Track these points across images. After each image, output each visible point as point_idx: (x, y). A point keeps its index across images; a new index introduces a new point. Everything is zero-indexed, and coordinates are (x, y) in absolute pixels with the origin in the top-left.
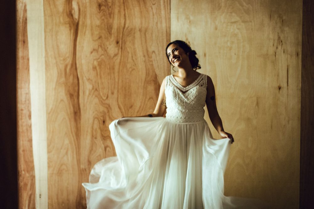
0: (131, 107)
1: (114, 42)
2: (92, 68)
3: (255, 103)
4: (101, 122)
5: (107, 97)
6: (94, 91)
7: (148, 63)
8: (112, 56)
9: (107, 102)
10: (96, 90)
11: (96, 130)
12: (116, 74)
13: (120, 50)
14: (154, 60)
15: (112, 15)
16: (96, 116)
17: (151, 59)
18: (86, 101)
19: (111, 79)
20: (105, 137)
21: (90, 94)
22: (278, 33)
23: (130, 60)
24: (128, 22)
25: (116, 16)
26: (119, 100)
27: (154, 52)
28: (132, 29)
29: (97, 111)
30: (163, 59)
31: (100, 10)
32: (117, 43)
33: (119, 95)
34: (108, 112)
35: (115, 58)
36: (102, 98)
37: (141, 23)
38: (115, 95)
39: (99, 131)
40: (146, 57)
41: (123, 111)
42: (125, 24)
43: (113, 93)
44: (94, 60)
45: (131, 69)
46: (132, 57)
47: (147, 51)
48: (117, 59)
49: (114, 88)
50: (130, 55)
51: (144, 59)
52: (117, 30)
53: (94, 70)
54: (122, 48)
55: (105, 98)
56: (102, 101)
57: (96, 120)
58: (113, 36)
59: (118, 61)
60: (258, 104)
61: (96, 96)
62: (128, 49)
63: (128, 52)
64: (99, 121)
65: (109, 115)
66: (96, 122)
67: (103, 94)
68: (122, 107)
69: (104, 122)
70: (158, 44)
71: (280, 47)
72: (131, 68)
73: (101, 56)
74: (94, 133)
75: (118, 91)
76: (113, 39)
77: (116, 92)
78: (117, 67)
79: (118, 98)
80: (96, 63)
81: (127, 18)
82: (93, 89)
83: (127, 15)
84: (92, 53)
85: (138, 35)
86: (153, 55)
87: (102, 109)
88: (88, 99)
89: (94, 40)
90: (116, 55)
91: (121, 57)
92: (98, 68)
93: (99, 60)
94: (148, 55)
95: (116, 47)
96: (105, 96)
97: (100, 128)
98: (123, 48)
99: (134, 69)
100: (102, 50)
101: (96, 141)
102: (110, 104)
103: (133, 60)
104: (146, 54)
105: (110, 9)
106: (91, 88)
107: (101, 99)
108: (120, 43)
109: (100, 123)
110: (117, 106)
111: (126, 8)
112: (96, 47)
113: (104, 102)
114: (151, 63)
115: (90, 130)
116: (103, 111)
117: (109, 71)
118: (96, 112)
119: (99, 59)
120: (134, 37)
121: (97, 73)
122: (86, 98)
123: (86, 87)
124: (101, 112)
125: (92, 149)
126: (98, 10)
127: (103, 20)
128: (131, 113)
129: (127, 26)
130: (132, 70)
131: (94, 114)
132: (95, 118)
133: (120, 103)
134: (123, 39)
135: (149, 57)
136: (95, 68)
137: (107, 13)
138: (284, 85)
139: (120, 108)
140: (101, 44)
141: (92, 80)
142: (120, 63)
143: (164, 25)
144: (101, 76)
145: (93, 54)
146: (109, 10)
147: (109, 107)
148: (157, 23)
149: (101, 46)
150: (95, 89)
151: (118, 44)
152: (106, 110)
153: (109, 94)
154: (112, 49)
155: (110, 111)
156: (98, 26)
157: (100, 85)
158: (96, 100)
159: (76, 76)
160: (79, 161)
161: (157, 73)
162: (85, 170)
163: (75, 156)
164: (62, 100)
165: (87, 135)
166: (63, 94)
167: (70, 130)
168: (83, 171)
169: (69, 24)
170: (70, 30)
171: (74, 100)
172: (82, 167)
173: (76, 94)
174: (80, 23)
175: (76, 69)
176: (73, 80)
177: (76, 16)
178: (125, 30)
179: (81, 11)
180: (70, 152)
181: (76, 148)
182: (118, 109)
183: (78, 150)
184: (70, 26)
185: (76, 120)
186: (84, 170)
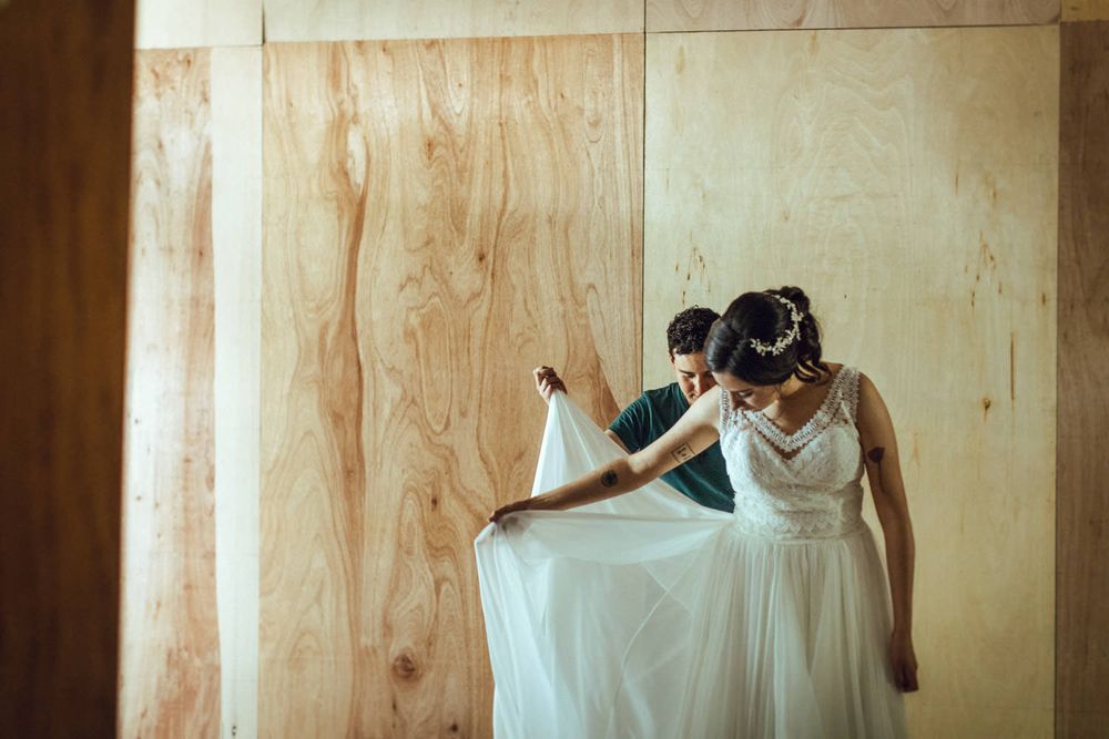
0: (520, 456)
1: (472, 256)
2: (401, 334)
3: (908, 451)
4: (427, 503)
5: (447, 426)
6: (408, 407)
7: (574, 323)
8: (464, 298)
9: (444, 439)
10: (413, 401)
11: (410, 528)
12: (476, 355)
13: (490, 279)
14: (593, 312)
15: (466, 174)
16: (412, 483)
17: (583, 310)
18: (381, 435)
19: (458, 368)
20: (437, 550)
21: (393, 414)
22: (981, 232)
23: (518, 310)
24: (514, 193)
25: (479, 177)
26: (483, 433)
27: (592, 286)
28: (524, 219)
29: (414, 467)
30: (620, 310)
31: (429, 158)
32: (481, 258)
33: (483, 419)
34: (449, 471)
35: (474, 305)
36: (430, 426)
37: (555, 200)
38: (471, 421)
39: (418, 529)
40: (569, 303)
41: (496, 468)
42: (505, 202)
43: (463, 414)
44: (410, 309)
45: (520, 341)
46: (525, 301)
47: (572, 286)
48: (478, 308)
49: (469, 396)
50: (519, 296)
51: (561, 309)
52: (481, 218)
53: (408, 343)
54: (493, 275)
55: (438, 428)
56: (429, 438)
57: (410, 495)
58: (467, 236)
59: (483, 312)
60: (916, 454)
61: (413, 422)
62: (514, 278)
63: (514, 288)
64: (420, 500)
65: (450, 482)
66: (411, 501)
67: (434, 416)
68: (492, 459)
69: (435, 502)
70: (605, 264)
71: (986, 277)
72: (520, 335)
73: (430, 298)
74: (405, 537)
75: (480, 407)
76: (466, 250)
77: (473, 409)
78: (478, 333)
79: (478, 429)
80: (414, 320)
81: (512, 184)
82: (403, 399)
83: (511, 175)
84: (402, 287)
85: (543, 235)
86: (591, 296)
87: (430, 461)
88: (387, 429)
89: (409, 250)
90: (475, 296)
91: (492, 300)
92: (420, 334)
93: (423, 311)
94: (574, 296)
95: (477, 271)
96: (438, 423)
97: (422, 521)
98: (498, 274)
99: (530, 340)
100: (435, 280)
101: (410, 563)
102: (456, 448)
103: (529, 314)
104: (567, 294)
105: (462, 157)
106: (398, 397)
107: (429, 433)
108: (490, 258)
109: (422, 505)
110: (477, 453)
111: (508, 154)
112: (417, 270)
113: (436, 440)
114: (583, 322)
115: (390, 528)
116: (434, 468)
117: (453, 345)
118: (411, 471)
119: (423, 307)
120: (532, 241)
121: (417, 350)
122: (382, 427)
123: (384, 394)
124: (425, 472)
125: (397, 588)
126: (425, 157)
127: (440, 187)
128: (520, 474)
129: (510, 207)
130: (524, 342)
131: (406, 476)
132: (407, 490)
133: (485, 446)
134: (499, 248)
135: (579, 303)
136: (410, 335)
137: (452, 168)
138: (1001, 394)
139: (484, 459)
140: (431, 261)
141: (401, 373)
142: (488, 319)
143: (624, 205)
144: (428, 360)
145: (407, 289)
146: (457, 160)
147: (450, 457)
148: (602, 199)
149: (431, 268)
150: (409, 398)
151: (484, 262)
152: (441, 466)
153: (452, 418)
154: (465, 277)
155: (454, 466)
156: (425, 208)
157: (424, 386)
158: (414, 435)
159: (355, 359)
160: (355, 624)
161: (599, 353)
162: (375, 651)
163: (344, 607)
164: (309, 433)
165: (382, 541)
166: (310, 412)
167: (330, 525)
168: (368, 654)
169: (337, 199)
170: (340, 218)
171: (346, 432)
172: (365, 641)
173: (352, 414)
174: (371, 198)
175: (354, 337)
176: (345, 371)
177: (358, 177)
178: (504, 219)
179: (373, 161)
180: (328, 597)
181: (348, 582)
182: (480, 464)
183: (352, 589)
184: (339, 208)
185: (348, 494)
186: (370, 651)
